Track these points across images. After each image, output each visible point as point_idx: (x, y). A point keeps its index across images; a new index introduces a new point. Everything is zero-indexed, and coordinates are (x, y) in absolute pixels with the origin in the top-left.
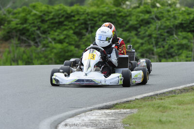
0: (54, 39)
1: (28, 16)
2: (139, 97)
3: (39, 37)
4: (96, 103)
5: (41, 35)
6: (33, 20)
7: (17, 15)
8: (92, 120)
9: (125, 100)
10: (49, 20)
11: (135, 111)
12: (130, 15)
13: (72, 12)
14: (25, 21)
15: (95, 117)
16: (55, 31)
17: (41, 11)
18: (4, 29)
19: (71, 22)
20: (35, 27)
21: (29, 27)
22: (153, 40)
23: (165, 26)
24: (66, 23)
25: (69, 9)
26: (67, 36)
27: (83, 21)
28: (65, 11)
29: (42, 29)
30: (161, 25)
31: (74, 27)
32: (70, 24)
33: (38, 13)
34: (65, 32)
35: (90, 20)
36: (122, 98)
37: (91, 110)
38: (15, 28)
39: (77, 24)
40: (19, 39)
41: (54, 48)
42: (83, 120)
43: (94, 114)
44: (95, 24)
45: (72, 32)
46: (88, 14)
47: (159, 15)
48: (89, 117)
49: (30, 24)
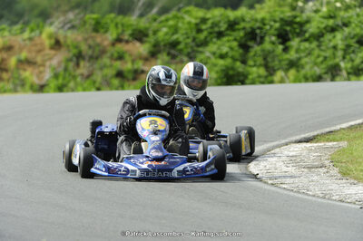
0: (214, 54)
1: (180, 25)
2: (344, 126)
3: (193, 51)
4: (291, 135)
5: (195, 48)
6: (186, 29)
7: (165, 23)
9: (328, 130)
10: (206, 29)
11: (344, 144)
12: (308, 21)
13: (235, 19)
14: (175, 30)
16: (215, 43)
17: (196, 18)
18: (150, 42)
19: (234, 30)
20: (188, 38)
21: (181, 39)
22: (340, 53)
23: (355, 35)
24: (228, 32)
25: (232, 14)
26: (231, 48)
27: (249, 30)
28: (228, 17)
29: (197, 40)
30: (350, 33)
31: (238, 38)
32: (233, 33)
33: (194, 21)
34: (228, 44)
35: (260, 28)
36: (322, 128)
37: (287, 145)
38: (163, 40)
39: (242, 34)
40: (169, 54)
41: (215, 65)
44: (265, 33)
45: (235, 44)
46: (256, 20)
47: (346, 21)
49: (183, 34)
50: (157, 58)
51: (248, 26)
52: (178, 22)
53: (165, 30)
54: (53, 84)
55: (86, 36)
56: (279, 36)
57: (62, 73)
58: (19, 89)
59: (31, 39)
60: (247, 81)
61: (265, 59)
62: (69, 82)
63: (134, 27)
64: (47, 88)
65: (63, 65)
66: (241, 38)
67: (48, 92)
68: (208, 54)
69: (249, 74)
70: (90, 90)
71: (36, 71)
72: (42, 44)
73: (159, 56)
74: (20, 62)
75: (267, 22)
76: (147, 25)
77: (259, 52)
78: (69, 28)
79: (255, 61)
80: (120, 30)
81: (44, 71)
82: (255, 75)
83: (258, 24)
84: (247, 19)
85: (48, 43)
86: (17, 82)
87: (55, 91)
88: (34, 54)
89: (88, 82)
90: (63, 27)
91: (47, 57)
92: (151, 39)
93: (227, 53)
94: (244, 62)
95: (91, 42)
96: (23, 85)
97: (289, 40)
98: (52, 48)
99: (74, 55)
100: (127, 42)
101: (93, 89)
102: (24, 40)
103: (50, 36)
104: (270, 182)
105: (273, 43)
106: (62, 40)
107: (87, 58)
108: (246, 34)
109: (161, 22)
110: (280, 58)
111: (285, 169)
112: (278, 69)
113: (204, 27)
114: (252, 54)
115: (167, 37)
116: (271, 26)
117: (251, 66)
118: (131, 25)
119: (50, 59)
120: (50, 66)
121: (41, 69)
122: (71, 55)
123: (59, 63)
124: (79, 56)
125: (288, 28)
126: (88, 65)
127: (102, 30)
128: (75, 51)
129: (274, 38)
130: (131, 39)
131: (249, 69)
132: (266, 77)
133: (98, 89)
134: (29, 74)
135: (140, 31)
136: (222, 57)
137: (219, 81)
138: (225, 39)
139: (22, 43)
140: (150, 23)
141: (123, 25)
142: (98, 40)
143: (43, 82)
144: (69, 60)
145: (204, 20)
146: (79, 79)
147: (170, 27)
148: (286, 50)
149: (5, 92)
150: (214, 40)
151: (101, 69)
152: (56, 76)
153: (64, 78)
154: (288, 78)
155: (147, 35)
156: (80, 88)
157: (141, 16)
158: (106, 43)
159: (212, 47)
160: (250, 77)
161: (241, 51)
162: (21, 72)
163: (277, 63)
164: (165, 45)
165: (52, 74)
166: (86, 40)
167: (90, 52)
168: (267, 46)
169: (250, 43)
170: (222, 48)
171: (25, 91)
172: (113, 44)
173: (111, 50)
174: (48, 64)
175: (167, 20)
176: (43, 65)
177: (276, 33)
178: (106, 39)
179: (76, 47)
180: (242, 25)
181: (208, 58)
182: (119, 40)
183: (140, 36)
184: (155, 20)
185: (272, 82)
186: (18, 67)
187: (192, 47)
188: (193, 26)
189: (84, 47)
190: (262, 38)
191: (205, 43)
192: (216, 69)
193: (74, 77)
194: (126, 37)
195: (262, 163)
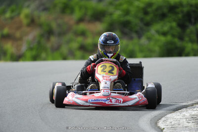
8: (194, 115)
10: (152, 12)
14: (127, 13)
15: (196, 112)
26: (171, 28)
39: (180, 16)
42: (184, 115)
43: (195, 109)
45: (174, 24)
48: (190, 111)
54: (29, 54)
59: (12, 18)
66: (180, 19)
67: (24, 60)
68: (153, 32)
70: (58, 59)
72: (20, 22)
78: (43, 10)
85: (25, 21)
88: (13, 31)
89: (57, 54)
92: (107, 19)
94: (181, 38)
95: (60, 21)
98: (29, 25)
100: (90, 21)
101: (61, 59)
103: (27, 16)
107: (57, 34)
108: (184, 16)
111: (187, 124)
117: (186, 42)
124: (50, 32)
127: (68, 12)
128: (46, 28)
133: (65, 58)
134: (9, 47)
138: (167, 20)
140: (107, 6)
141: (86, 8)
144: (42, 36)
146: (49, 51)
151: (68, 43)
152: (31, 49)
156: (50, 58)
158: (71, 22)
161: (179, 30)
166: (55, 19)
169: (187, 24)
170: (164, 27)
171: (6, 60)
172: (77, 23)
173: (75, 27)
174: (25, 38)
176: (21, 39)
178: (72, 19)
179: (48, 25)
182: (81, 20)
189: (54, 25)
191: (148, 24)
193: (45, 49)
194: (88, 18)
195: (169, 121)
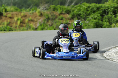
0: (92, 18)
1: (81, 8)
3: (86, 17)
5: (86, 16)
6: (83, 10)
7: (76, 8)
10: (90, 10)
13: (99, 7)
14: (80, 10)
16: (92, 14)
17: (87, 6)
18: (71, 14)
19: (99, 10)
20: (84, 13)
21: (82, 13)
24: (97, 11)
25: (98, 5)
26: (98, 16)
28: (97, 6)
29: (87, 13)
31: (100, 13)
32: (98, 11)
33: (86, 7)
34: (97, 15)
35: (107, 10)
37: (116, 47)
38: (76, 13)
39: (101, 11)
40: (78, 18)
41: (93, 22)
44: (109, 11)
45: (99, 15)
46: (106, 7)
50: (74, 19)
51: (103, 9)
52: (80, 8)
53: (76, 10)
54: (40, 28)
55: (51, 12)
56: (113, 12)
57: (43, 24)
58: (29, 29)
59: (32, 13)
60: (103, 27)
61: (109, 20)
62: (45, 27)
63: (66, 9)
64: (38, 29)
65: (43, 21)
66: (101, 13)
67: (38, 30)
68: (90, 18)
69: (104, 24)
70: (52, 30)
71: (34, 23)
72: (36, 15)
73: (75, 19)
74: (29, 20)
75: (109, 8)
76: (70, 9)
77: (107, 18)
78: (45, 10)
79: (106, 20)
80: (62, 10)
81: (37, 24)
82: (106, 25)
83: (106, 9)
84: (103, 7)
85: (38, 14)
86: (28, 27)
87: (40, 30)
88: (33, 18)
89: (51, 27)
90: (43, 9)
91: (38, 19)
92: (72, 13)
93: (96, 18)
94: (102, 21)
95: (52, 14)
96: (30, 28)
97: (116, 13)
98: (40, 16)
99: (47, 18)
100: (64, 14)
101: (53, 29)
102: (30, 13)
103: (39, 12)
104: (110, 59)
105: (111, 14)
106: (43, 13)
107: (51, 19)
108: (103, 12)
109: (75, 7)
110: (114, 19)
111: (115, 55)
112: (113, 23)
113: (89, 9)
114: (104, 18)
115: (77, 12)
116: (111, 9)
117: (104, 22)
118: (65, 9)
119: (39, 20)
120: (39, 22)
121: (36, 23)
122: (46, 18)
123: (42, 21)
124: (48, 19)
125: (116, 10)
126: (51, 21)
127: (56, 10)
128: (47, 17)
129: (112, 13)
130: (65, 13)
131: (103, 23)
132: (109, 25)
133: (55, 29)
134: (32, 25)
135: (68, 11)
136: (95, 19)
137: (94, 27)
138: (96, 13)
139: (30, 14)
140: (72, 8)
141: (63, 9)
142: (55, 13)
143: (37, 27)
144: (45, 20)
145: (89, 7)
146: (48, 26)
147: (78, 9)
148: (115, 17)
149: (24, 30)
150: (92, 13)
151: (56, 23)
152: (41, 25)
153: (43, 26)
154: (116, 26)
155: (70, 12)
156: (49, 29)
157: (69, 5)
158: (57, 14)
159: (92, 16)
160: (104, 25)
161: (101, 17)
162: (29, 24)
163: (112, 21)
164: (76, 15)
165: (40, 24)
166: (51, 13)
167: (52, 17)
168: (109, 15)
169: (104, 15)
170: (95, 16)
171: (31, 30)
172: (59, 15)
173: (59, 17)
174: (38, 21)
175: (77, 7)
176: (37, 22)
177: (112, 11)
178: (57, 13)
179: (47, 16)
180: (101, 9)
181: (90, 19)
182: (61, 13)
183: (68, 12)
184: (73, 7)
185: (111, 27)
186: (28, 22)
187: (85, 16)
188: (85, 9)
189: (50, 16)
190: (108, 13)
191: (89, 14)
192: (93, 23)
193: (47, 25)
194: (64, 12)
195: (108, 54)
